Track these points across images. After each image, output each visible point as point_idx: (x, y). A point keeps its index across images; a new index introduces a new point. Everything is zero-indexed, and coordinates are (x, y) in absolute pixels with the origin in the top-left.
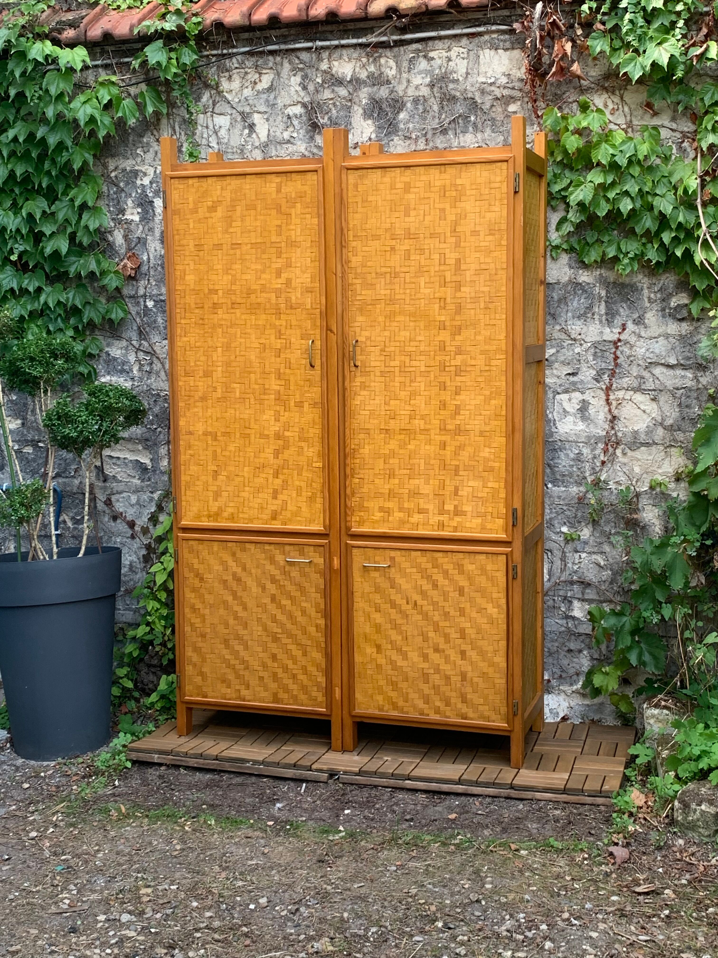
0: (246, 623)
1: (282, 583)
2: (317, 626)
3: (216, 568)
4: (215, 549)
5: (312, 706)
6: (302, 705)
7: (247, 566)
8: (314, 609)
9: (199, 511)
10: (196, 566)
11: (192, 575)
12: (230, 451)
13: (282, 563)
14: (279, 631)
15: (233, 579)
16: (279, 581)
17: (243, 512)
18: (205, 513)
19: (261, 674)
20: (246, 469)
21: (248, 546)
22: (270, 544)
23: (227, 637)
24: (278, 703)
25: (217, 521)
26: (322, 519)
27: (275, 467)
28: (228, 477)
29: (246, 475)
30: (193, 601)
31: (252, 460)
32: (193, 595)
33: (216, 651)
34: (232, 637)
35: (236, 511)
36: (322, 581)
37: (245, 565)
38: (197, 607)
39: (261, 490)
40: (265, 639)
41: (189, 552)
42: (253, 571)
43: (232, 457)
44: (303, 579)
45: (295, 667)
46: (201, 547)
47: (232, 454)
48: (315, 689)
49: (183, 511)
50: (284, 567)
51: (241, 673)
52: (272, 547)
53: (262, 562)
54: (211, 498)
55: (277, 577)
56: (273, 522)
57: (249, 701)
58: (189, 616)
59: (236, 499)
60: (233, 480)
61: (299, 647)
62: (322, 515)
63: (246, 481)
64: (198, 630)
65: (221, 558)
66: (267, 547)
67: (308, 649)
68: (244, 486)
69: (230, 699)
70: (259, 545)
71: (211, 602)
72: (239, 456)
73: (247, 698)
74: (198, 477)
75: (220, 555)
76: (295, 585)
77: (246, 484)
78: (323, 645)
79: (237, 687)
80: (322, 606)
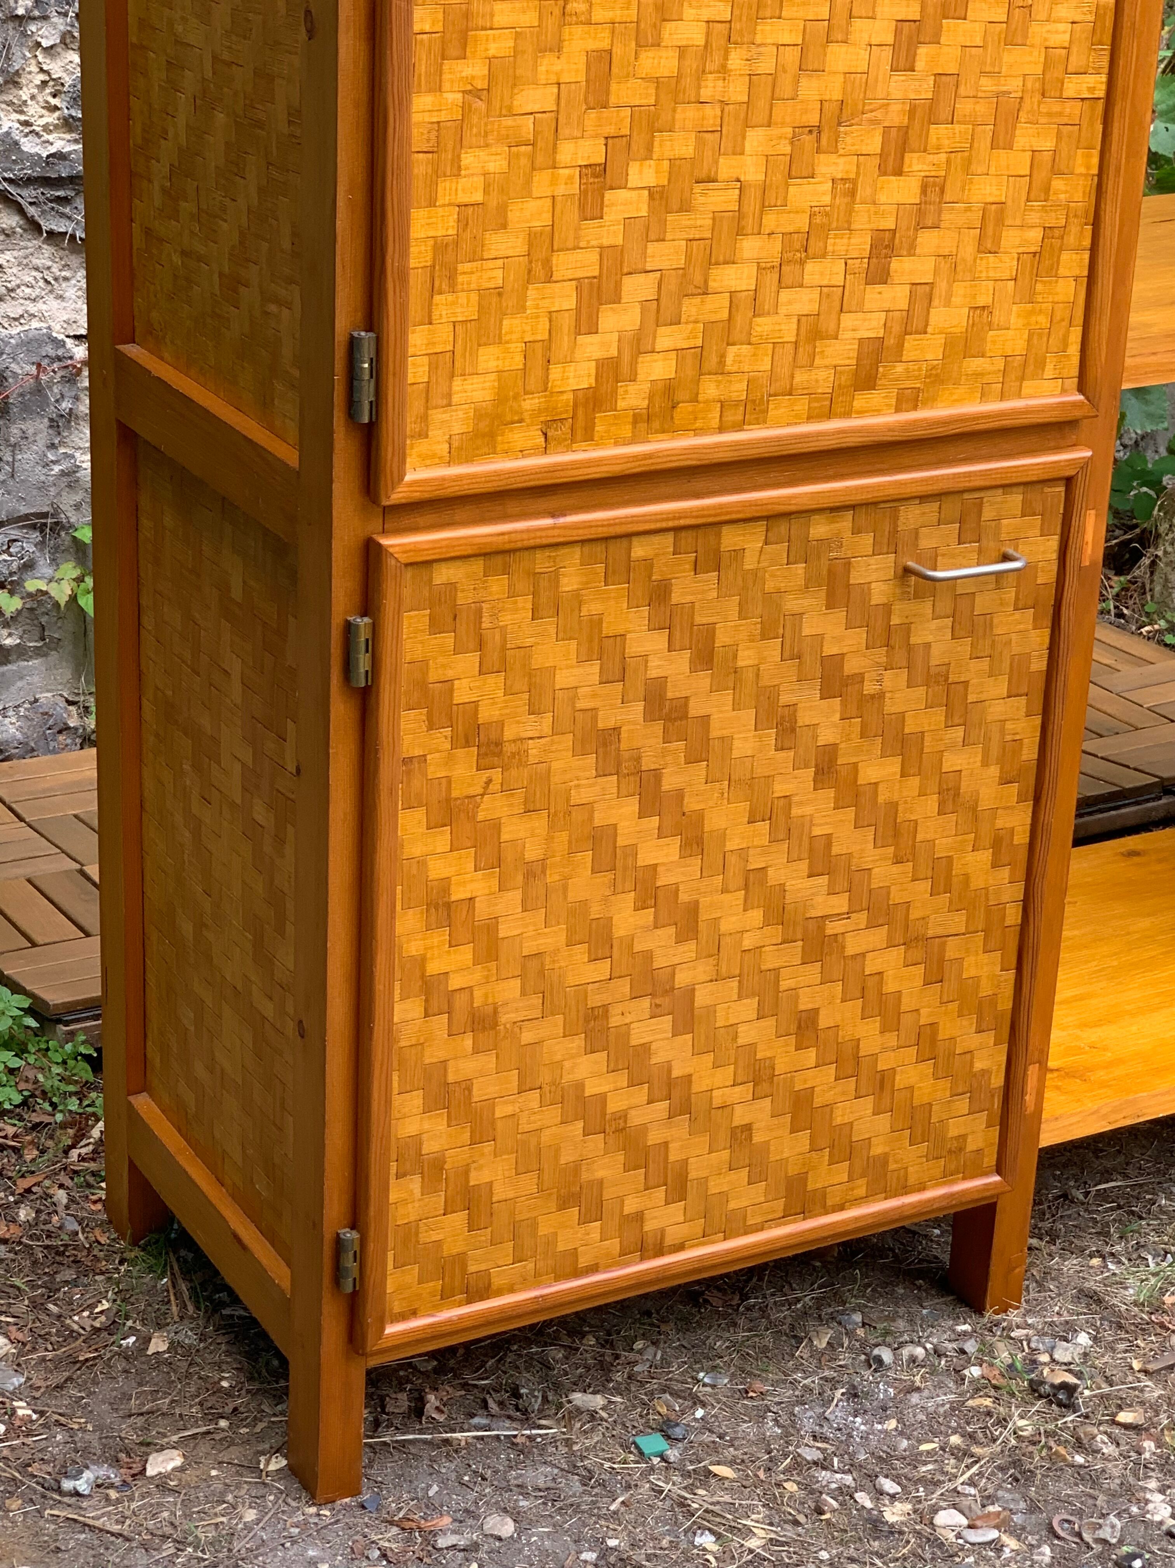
0: (693, 909)
1: (869, 688)
2: (997, 844)
3: (563, 679)
4: (569, 582)
5: (947, 1176)
6: (906, 1190)
7: (722, 638)
8: (994, 771)
9: (501, 398)
10: (463, 694)
11: (442, 738)
12: (682, 50)
13: (879, 593)
14: (840, 903)
15: (649, 716)
16: (859, 678)
17: (721, 370)
18: (530, 404)
19: (740, 1117)
20: (755, 139)
21: (730, 538)
22: (835, 510)
23: (595, 1000)
24: (805, 1213)
25: (589, 435)
26: (1074, 349)
27: (896, 116)
28: (656, 195)
29: (753, 172)
30: (437, 870)
31: (785, 86)
32: (442, 840)
33: (545, 1077)
34: (624, 987)
35: (690, 372)
36: (1040, 639)
37: (710, 631)
38: (458, 894)
39: (815, 246)
40: (770, 961)
41: (435, 626)
42: (746, 658)
43: (688, 81)
44: (964, 647)
45: (891, 1039)
46: (498, 585)
47: (691, 64)
48: (963, 1105)
49: (414, 407)
50: (887, 609)
51: (654, 1137)
52: (846, 522)
53: (792, 604)
54: (567, 322)
55: (851, 666)
56: (861, 400)
57: (680, 1247)
58: (413, 948)
59: (690, 307)
60: (685, 207)
61: (917, 954)
62: (1075, 335)
63: (752, 205)
64: (460, 1001)
65: (597, 622)
66: (819, 529)
67: (952, 950)
68: (740, 231)
69: (593, 1269)
70: (782, 528)
71: (532, 852)
72: (723, 70)
73: (673, 1236)
74: (503, 209)
75: (592, 608)
76: (929, 680)
77: (749, 223)
78: (1013, 916)
79: (631, 1206)
80: (1029, 753)
